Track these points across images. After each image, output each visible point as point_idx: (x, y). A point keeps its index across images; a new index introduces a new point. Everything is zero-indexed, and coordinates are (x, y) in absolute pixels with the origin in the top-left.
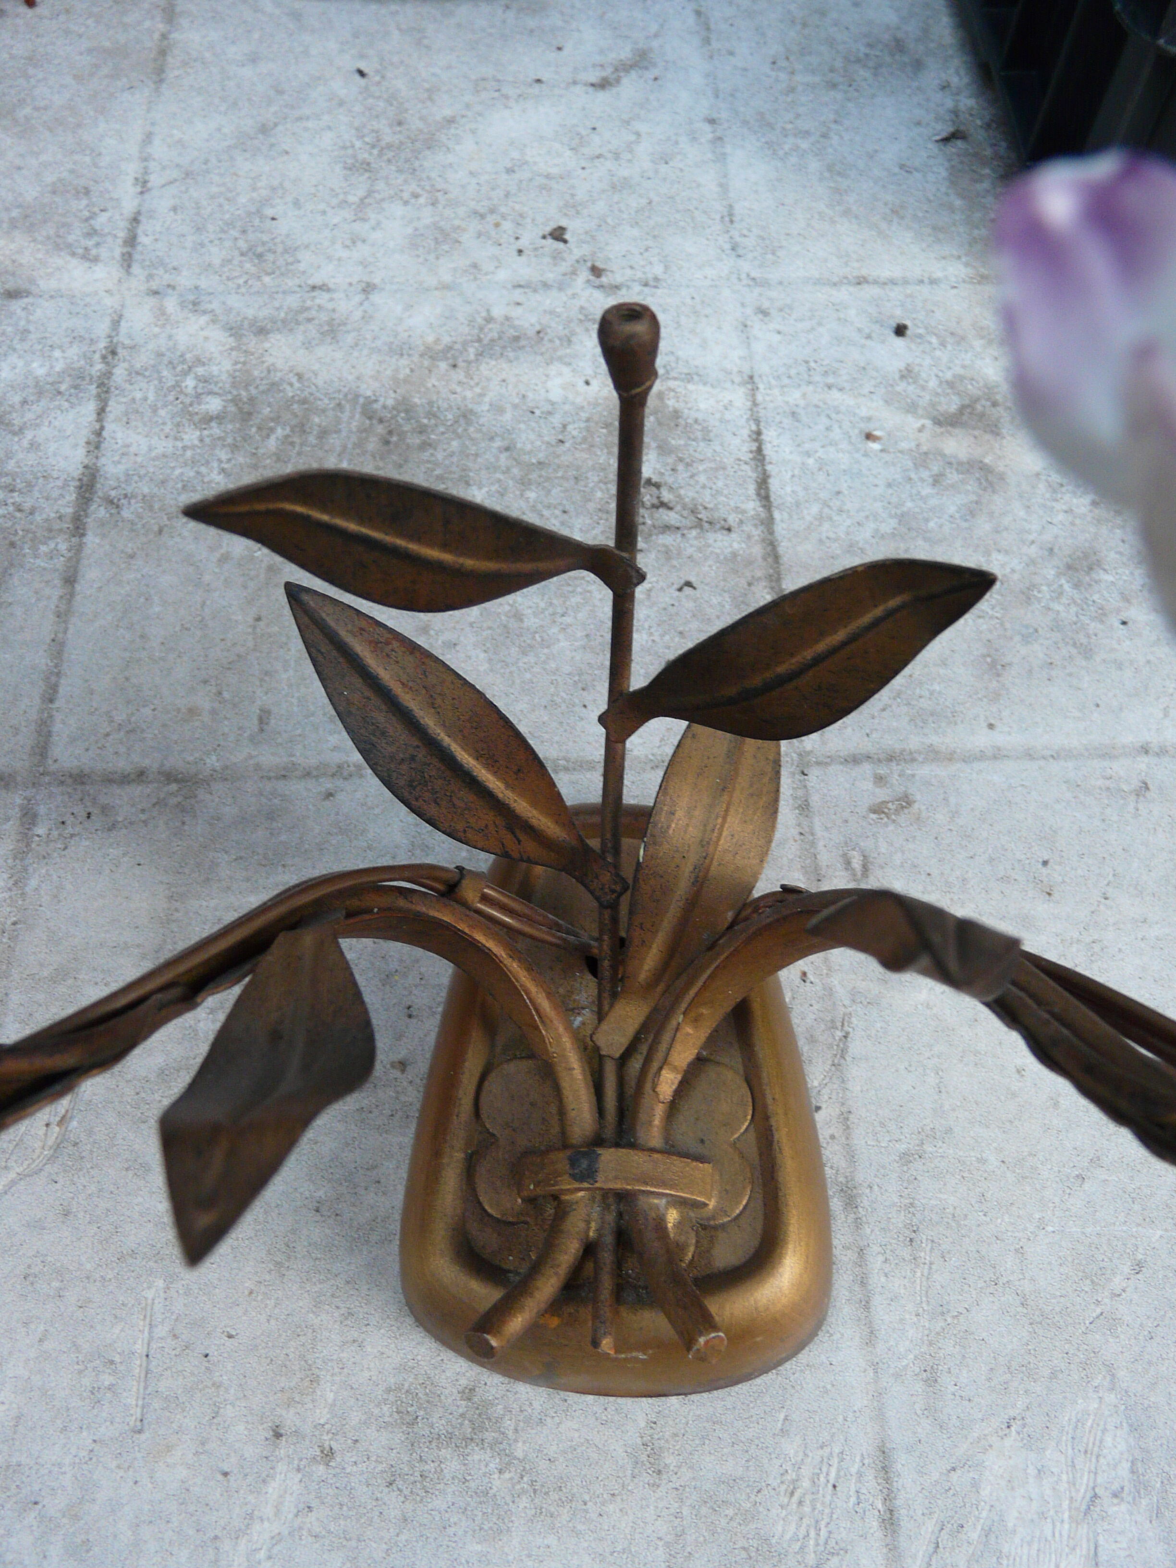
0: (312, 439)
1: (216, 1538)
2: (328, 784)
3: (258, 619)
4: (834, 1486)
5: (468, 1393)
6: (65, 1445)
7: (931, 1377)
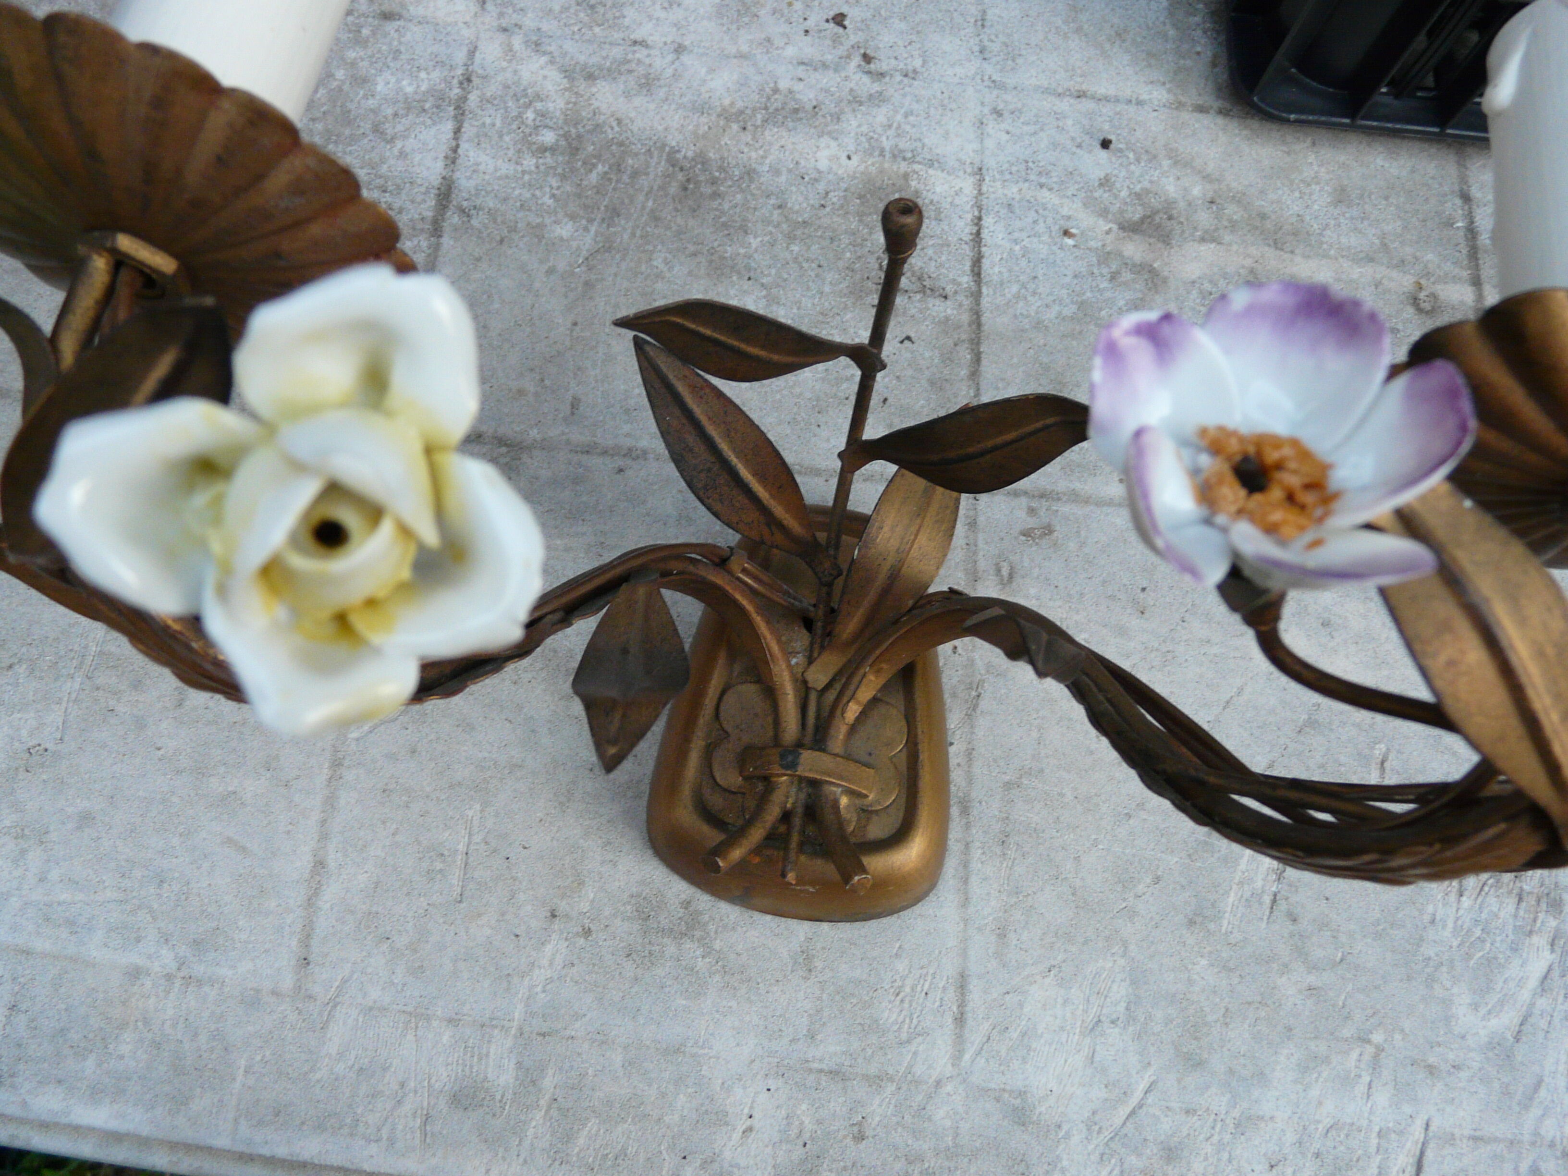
0: (625, 178)
1: (509, 975)
2: (620, 462)
3: (575, 324)
4: (926, 994)
5: (686, 904)
6: (408, 904)
7: (1002, 935)
